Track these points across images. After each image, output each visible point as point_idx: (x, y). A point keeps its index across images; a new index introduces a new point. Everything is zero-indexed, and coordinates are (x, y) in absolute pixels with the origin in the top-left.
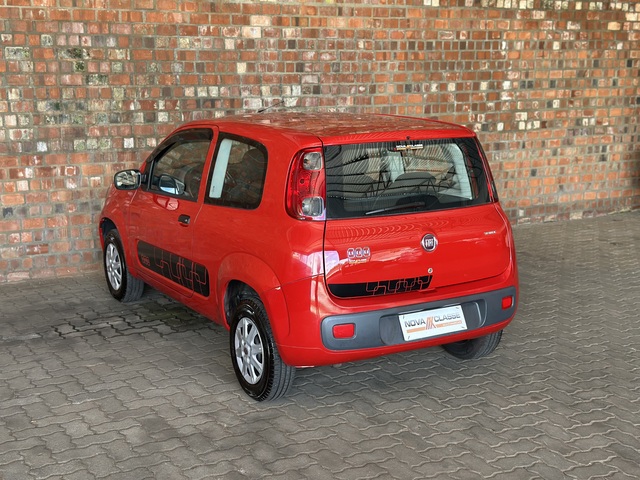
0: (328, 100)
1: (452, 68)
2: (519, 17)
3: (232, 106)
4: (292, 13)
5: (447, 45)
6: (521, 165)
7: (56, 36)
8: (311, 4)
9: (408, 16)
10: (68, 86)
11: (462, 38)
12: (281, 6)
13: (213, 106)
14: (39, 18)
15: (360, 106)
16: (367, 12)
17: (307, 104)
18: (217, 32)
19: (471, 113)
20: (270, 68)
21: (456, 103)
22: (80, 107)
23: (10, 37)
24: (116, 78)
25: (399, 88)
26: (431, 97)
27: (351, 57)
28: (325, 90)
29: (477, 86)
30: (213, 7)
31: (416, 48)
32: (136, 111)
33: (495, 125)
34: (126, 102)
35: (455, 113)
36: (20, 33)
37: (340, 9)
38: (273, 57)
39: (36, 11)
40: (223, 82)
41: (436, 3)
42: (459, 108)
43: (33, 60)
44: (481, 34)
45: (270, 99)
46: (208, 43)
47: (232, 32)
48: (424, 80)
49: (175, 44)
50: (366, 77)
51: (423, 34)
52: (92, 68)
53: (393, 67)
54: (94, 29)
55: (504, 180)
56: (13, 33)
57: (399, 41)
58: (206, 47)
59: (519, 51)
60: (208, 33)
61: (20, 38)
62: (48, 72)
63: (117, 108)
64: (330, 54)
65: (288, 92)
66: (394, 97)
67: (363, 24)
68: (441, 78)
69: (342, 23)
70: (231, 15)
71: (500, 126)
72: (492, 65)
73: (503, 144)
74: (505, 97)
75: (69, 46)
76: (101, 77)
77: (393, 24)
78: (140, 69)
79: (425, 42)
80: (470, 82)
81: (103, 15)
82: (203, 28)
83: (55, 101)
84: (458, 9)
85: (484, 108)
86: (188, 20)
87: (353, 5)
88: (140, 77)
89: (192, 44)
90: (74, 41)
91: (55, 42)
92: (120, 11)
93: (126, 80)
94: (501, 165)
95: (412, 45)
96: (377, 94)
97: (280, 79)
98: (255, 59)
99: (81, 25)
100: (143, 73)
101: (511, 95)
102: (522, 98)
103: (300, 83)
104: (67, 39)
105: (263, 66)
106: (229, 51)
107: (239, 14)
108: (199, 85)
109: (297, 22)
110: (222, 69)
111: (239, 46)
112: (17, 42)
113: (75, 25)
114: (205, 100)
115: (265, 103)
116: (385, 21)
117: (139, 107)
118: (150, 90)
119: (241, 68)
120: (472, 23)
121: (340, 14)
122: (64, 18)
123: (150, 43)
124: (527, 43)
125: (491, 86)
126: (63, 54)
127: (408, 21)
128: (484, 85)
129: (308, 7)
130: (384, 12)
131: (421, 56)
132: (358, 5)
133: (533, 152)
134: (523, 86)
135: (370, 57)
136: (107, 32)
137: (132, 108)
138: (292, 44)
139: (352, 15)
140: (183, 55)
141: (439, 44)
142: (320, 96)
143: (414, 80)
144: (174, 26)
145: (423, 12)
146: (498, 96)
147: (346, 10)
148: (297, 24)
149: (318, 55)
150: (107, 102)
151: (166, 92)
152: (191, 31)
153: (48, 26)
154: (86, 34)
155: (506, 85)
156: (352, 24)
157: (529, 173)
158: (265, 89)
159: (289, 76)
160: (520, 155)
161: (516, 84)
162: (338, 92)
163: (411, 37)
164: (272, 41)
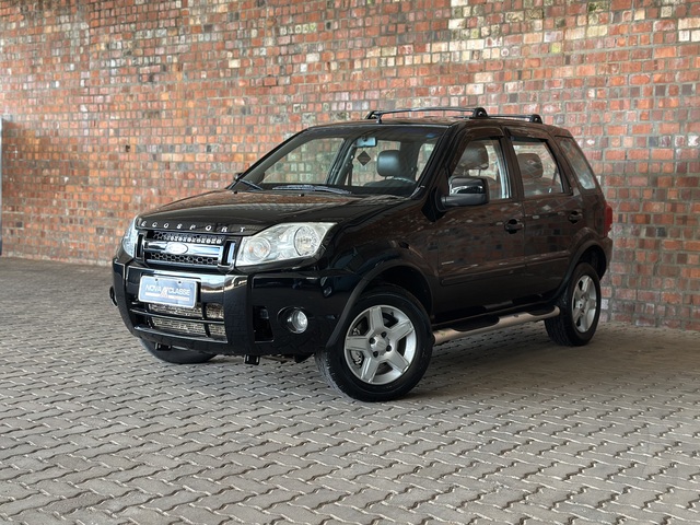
4: (515, 67)
8: (536, 55)
9: (655, 57)
12: (504, 62)
16: (600, 58)
23: (305, 106)
25: (641, 141)
26: (687, 152)
27: (578, 109)
30: (442, 69)
31: (667, 94)
36: (312, 102)
37: (568, 58)
43: (317, 123)
46: (436, 101)
47: (457, 90)
48: (677, 132)
49: (411, 105)
50: (597, 129)
51: (677, 77)
53: (632, 116)
54: (355, 97)
56: (308, 102)
57: (643, 88)
58: (434, 105)
60: (437, 93)
64: (555, 106)
66: (633, 152)
75: (338, 110)
77: (634, 69)
79: (680, 86)
81: (362, 83)
82: (433, 89)
86: (420, 83)
87: (583, 52)
89: (422, 103)
90: (342, 107)
91: (330, 108)
92: (373, 80)
95: (661, 91)
96: (611, 148)
99: (347, 94)
104: (338, 106)
107: (465, 74)
109: (520, 75)
111: (462, 103)
113: (343, 94)
116: (624, 66)
121: (568, 62)
123: (393, 104)
126: (335, 117)
127: (656, 62)
129: (532, 59)
130: (623, 55)
131: (673, 103)
132: (588, 52)
136: (363, 98)
138: (513, 97)
139: (582, 62)
143: (662, 132)
144: (410, 89)
145: (678, 49)
147: (574, 58)
148: (520, 78)
149: (541, 107)
154: (350, 100)
156: (581, 72)
163: (659, 81)
164: (493, 96)
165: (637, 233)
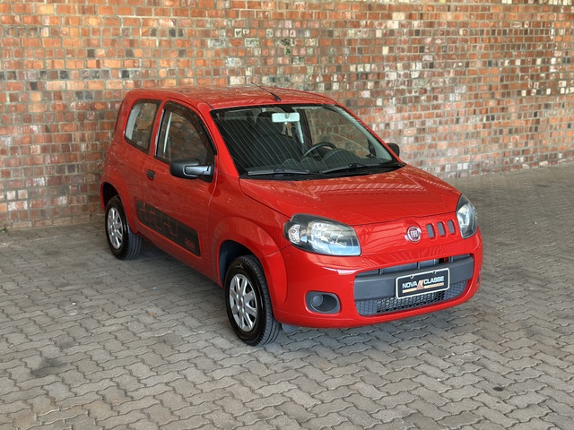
0: (439, 73)
1: (519, 48)
2: (562, 11)
3: (378, 78)
4: (418, 10)
5: (516, 31)
6: (561, 120)
7: (275, 30)
8: (431, 3)
9: (491, 11)
10: (280, 65)
11: (526, 26)
12: (412, 6)
13: (367, 78)
14: (265, 17)
15: (458, 77)
16: (465, 9)
17: (425, 76)
18: (372, 24)
19: (530, 81)
20: (403, 51)
21: (520, 74)
22: (287, 80)
23: (248, 31)
24: (309, 59)
25: (484, 63)
26: (504, 70)
27: (454, 42)
28: (437, 66)
29: (534, 62)
30: (370, 7)
31: (496, 34)
32: (320, 82)
33: (545, 90)
34: (314, 76)
35: (519, 82)
36: (254, 28)
37: (449, 7)
38: (405, 42)
39: (264, 12)
40: (374, 62)
41: (510, 2)
42: (522, 78)
43: (261, 47)
44: (538, 24)
45: (402, 73)
46: (366, 32)
47: (380, 24)
48: (500, 57)
49: (345, 34)
50: (463, 56)
51: (501, 24)
52: (295, 53)
53: (481, 48)
54: (298, 24)
55: (549, 132)
56: (250, 28)
57: (485, 29)
58: (365, 36)
59: (562, 36)
60: (366, 26)
61: (254, 32)
62: (269, 56)
63: (309, 80)
64: (441, 39)
65: (414, 68)
66: (480, 70)
67: (463, 17)
68: (511, 56)
69: (449, 17)
70: (381, 12)
71: (549, 91)
72: (544, 46)
73: (550, 104)
74: (552, 70)
75: (282, 37)
76: (300, 58)
77: (482, 17)
78: (324, 53)
79: (502, 30)
80: (530, 59)
81: (304, 14)
82: (363, 23)
83: (272, 76)
84: (524, 5)
85: (538, 78)
86: (354, 17)
87: (457, 4)
88: (323, 58)
89: (356, 34)
90: (286, 33)
91: (274, 35)
92: (314, 11)
93: (315, 60)
94: (548, 119)
95: (493, 32)
96: (470, 68)
97: (409, 58)
98: (394, 44)
99: (290, 22)
100: (325, 55)
101: (556, 68)
102: (563, 69)
103: (421, 60)
104: (281, 33)
105: (399, 48)
106: (378, 38)
107: (386, 12)
108: (359, 63)
109: (421, 17)
110: (373, 52)
111: (384, 35)
112: (252, 35)
113: (287, 22)
114: (362, 74)
115: (399, 76)
116: (477, 15)
117: (322, 79)
118: (329, 67)
119: (385, 51)
120: (532, 15)
121: (449, 10)
122: (280, 17)
123: (331, 33)
124: (567, 30)
125: (543, 62)
126: (279, 43)
127: (492, 14)
128: (539, 61)
129: (429, 6)
130: (477, 7)
131: (499, 40)
132: (460, 4)
133: (569, 110)
134: (564, 62)
135: (466, 41)
136: (305, 26)
137: (318, 80)
138: (417, 32)
139: (456, 10)
140: (350, 42)
141: (511, 31)
142: (434, 70)
143: (494, 57)
144: (345, 22)
145: (502, 8)
146: (548, 69)
147: (452, 8)
148: (421, 18)
149: (434, 40)
150: (303, 76)
151: (339, 68)
152: (356, 25)
153: (271, 23)
154: (292, 29)
155: (553, 61)
156: (456, 17)
157: (566, 126)
158: (399, 65)
159: (415, 56)
160: (561, 112)
161: (559, 60)
162: (445, 67)
163: (494, 26)
164: (405, 30)
165: (482, 120)
